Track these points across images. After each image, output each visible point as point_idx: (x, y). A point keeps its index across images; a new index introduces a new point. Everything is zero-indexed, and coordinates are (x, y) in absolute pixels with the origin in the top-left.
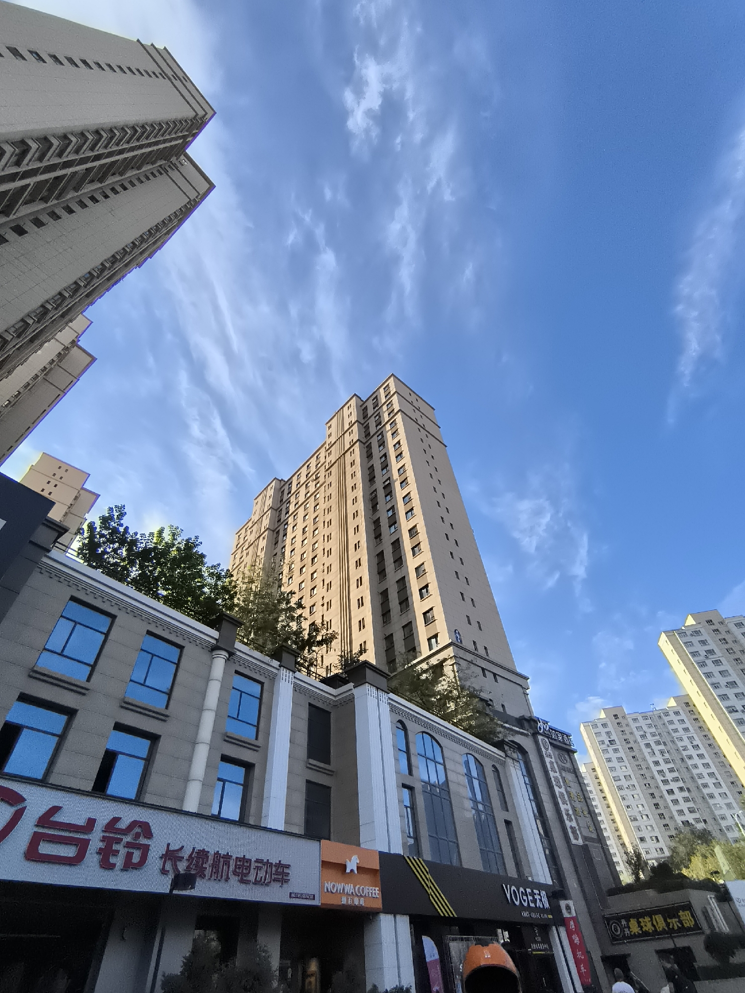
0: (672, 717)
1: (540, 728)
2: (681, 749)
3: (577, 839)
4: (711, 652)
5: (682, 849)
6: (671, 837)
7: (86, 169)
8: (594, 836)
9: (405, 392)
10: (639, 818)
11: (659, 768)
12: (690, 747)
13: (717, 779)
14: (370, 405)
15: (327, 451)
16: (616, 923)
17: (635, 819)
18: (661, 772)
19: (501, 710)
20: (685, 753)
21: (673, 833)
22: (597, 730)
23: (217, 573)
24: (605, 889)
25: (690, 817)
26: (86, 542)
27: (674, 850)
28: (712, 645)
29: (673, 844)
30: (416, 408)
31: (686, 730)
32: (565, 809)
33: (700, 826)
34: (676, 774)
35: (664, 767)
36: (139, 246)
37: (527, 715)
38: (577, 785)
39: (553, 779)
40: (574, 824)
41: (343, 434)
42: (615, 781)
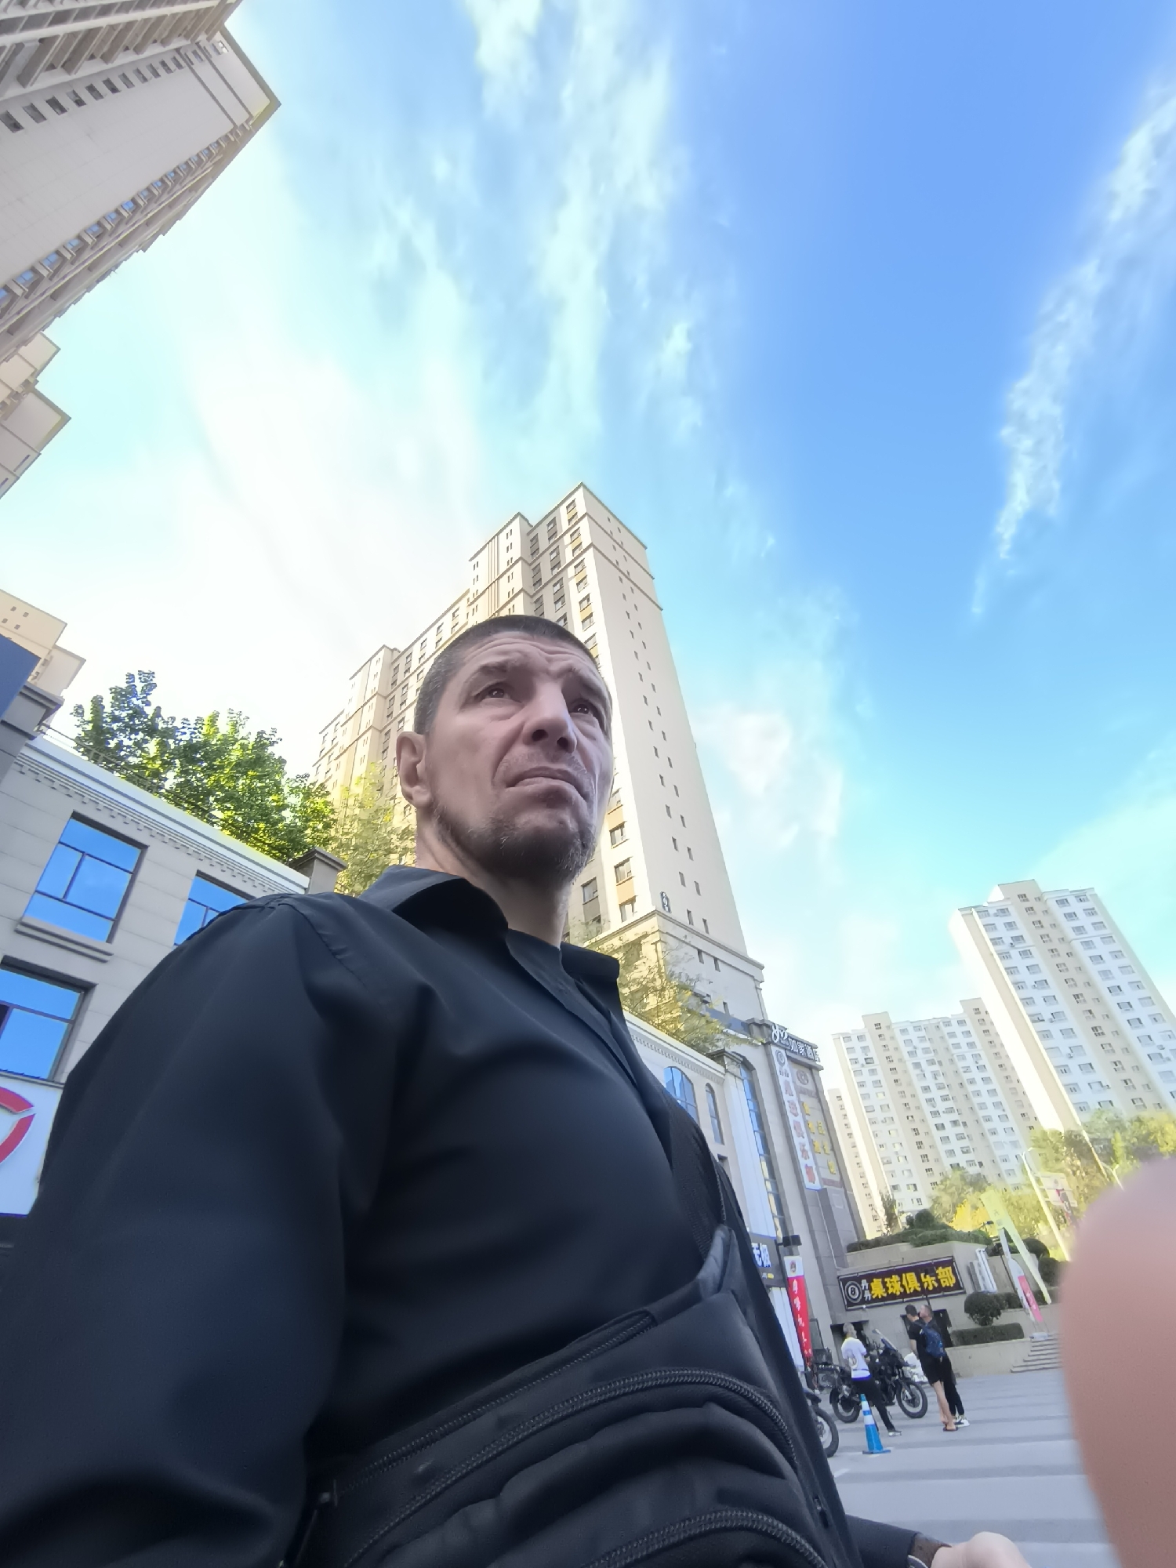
0: (955, 1028)
1: (775, 1036)
2: (961, 1070)
3: (812, 1180)
4: (1019, 938)
5: (946, 1200)
6: (935, 1184)
7: (41, 40)
8: (837, 1178)
9: (601, 517)
10: (894, 1160)
11: (929, 1096)
12: (973, 1068)
13: (1004, 1110)
14: (543, 534)
15: (469, 605)
16: (855, 1285)
17: (889, 1162)
18: (930, 1101)
19: (722, 1010)
20: (966, 1076)
21: (937, 1179)
22: (850, 1045)
23: (304, 788)
24: (844, 1244)
25: (961, 1159)
26: (89, 727)
27: (936, 1201)
28: (1022, 930)
29: (935, 1193)
30: (618, 544)
31: (971, 1045)
32: (800, 1143)
33: (973, 1170)
34: (950, 1104)
35: (936, 1094)
36: (145, 208)
37: (758, 1019)
38: (819, 1114)
39: (787, 1104)
40: (810, 1162)
41: (498, 579)
42: (867, 1112)
